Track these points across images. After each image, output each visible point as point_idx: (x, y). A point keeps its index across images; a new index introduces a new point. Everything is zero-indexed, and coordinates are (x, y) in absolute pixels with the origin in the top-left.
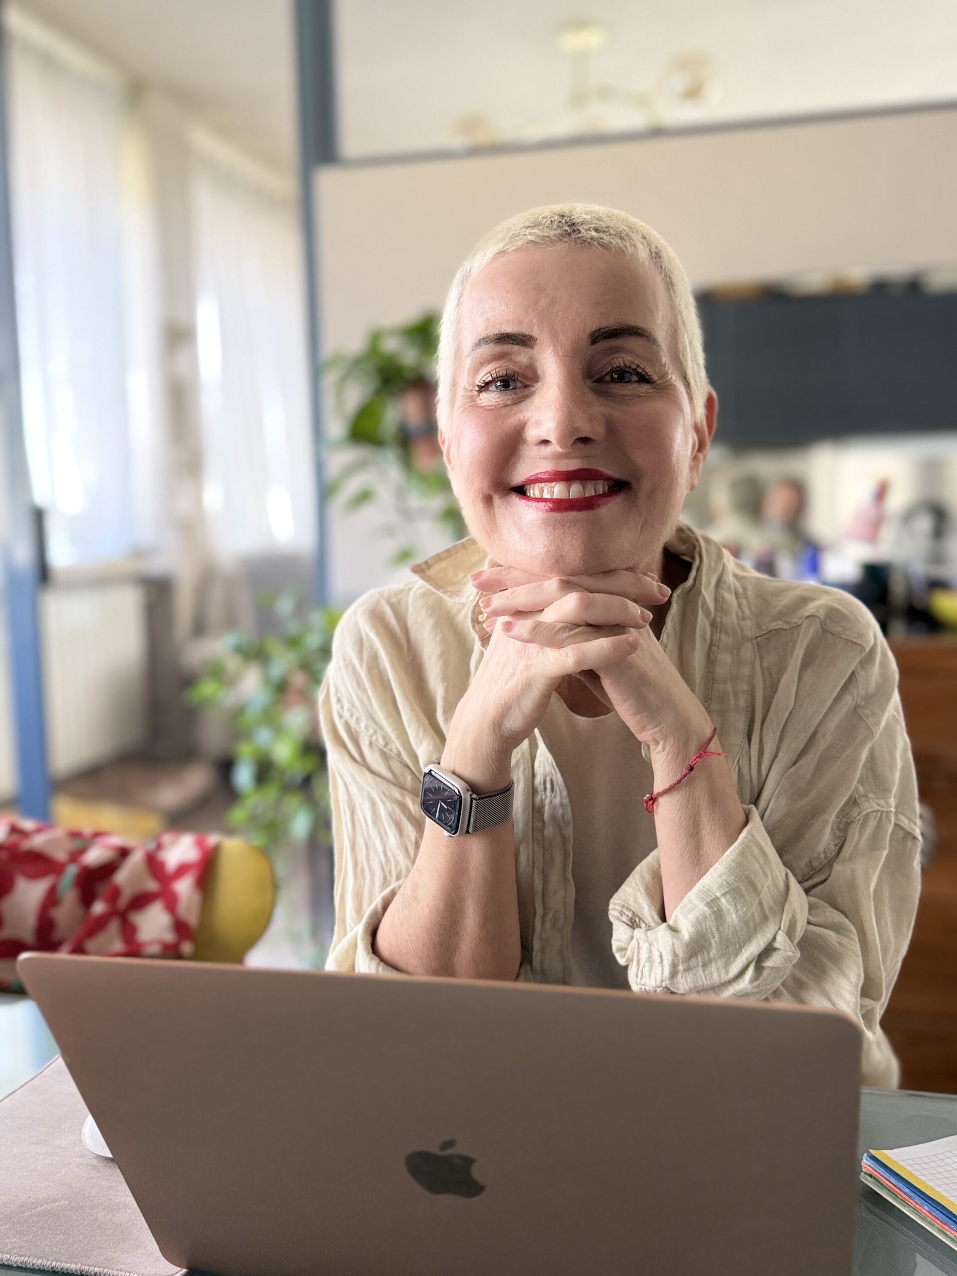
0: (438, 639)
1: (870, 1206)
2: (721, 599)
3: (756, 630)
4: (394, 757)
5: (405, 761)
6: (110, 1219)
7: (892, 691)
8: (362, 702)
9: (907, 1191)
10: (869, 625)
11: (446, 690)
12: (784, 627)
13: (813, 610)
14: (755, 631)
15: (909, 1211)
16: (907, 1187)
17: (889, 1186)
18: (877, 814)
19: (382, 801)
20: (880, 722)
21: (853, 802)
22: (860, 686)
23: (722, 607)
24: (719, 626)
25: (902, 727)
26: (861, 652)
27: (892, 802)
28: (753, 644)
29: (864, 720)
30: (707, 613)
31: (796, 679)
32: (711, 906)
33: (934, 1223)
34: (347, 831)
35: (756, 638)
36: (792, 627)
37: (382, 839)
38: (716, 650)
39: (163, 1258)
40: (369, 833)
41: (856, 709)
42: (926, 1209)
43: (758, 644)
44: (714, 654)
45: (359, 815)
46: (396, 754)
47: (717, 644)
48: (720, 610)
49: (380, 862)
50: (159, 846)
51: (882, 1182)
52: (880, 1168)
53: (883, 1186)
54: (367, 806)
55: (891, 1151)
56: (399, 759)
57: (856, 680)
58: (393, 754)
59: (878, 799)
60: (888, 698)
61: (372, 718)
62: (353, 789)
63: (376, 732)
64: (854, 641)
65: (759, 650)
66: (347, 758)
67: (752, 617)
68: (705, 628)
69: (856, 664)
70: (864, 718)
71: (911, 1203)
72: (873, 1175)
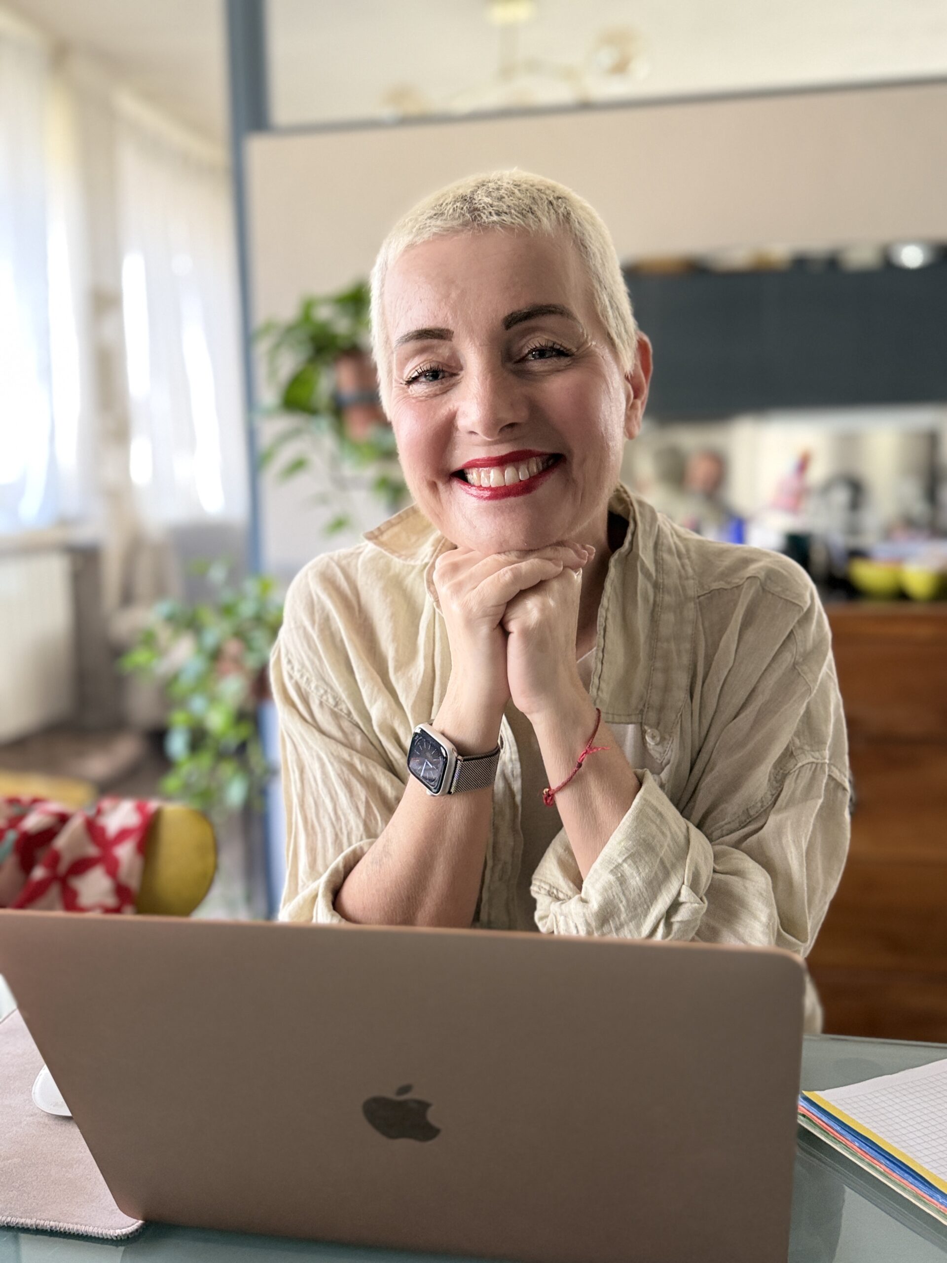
0: (388, 600)
1: (805, 1145)
2: (661, 561)
3: (699, 589)
4: (344, 717)
5: (355, 721)
6: (64, 1175)
7: (827, 650)
8: (313, 663)
9: (838, 1128)
10: (806, 586)
11: (397, 651)
12: (726, 587)
13: (754, 572)
14: (697, 591)
15: (841, 1148)
16: (838, 1125)
17: (820, 1124)
18: (812, 766)
19: (330, 761)
20: (817, 678)
21: (789, 754)
22: (798, 644)
23: (662, 568)
24: (661, 587)
25: (835, 684)
26: (799, 612)
27: (827, 753)
28: (695, 604)
29: (803, 677)
30: (647, 575)
31: (736, 638)
32: (614, 873)
33: (865, 1158)
34: (296, 790)
35: (699, 597)
36: (734, 587)
37: (332, 798)
38: (660, 610)
39: (119, 1211)
40: (318, 791)
41: (794, 666)
42: (856, 1145)
43: (700, 603)
44: (657, 614)
45: (308, 774)
46: (346, 714)
47: (660, 605)
48: (661, 572)
49: (330, 819)
50: (99, 812)
51: (814, 1121)
52: (813, 1108)
53: (815, 1125)
54: (316, 766)
55: (822, 1092)
56: (349, 719)
57: (795, 637)
58: (343, 714)
59: (813, 751)
60: (825, 655)
61: (322, 679)
62: (302, 748)
63: (326, 692)
64: (793, 601)
65: (701, 610)
66: (297, 718)
67: (695, 577)
68: (646, 590)
69: (794, 624)
70: (802, 674)
71: (842, 1140)
72: (807, 1115)
